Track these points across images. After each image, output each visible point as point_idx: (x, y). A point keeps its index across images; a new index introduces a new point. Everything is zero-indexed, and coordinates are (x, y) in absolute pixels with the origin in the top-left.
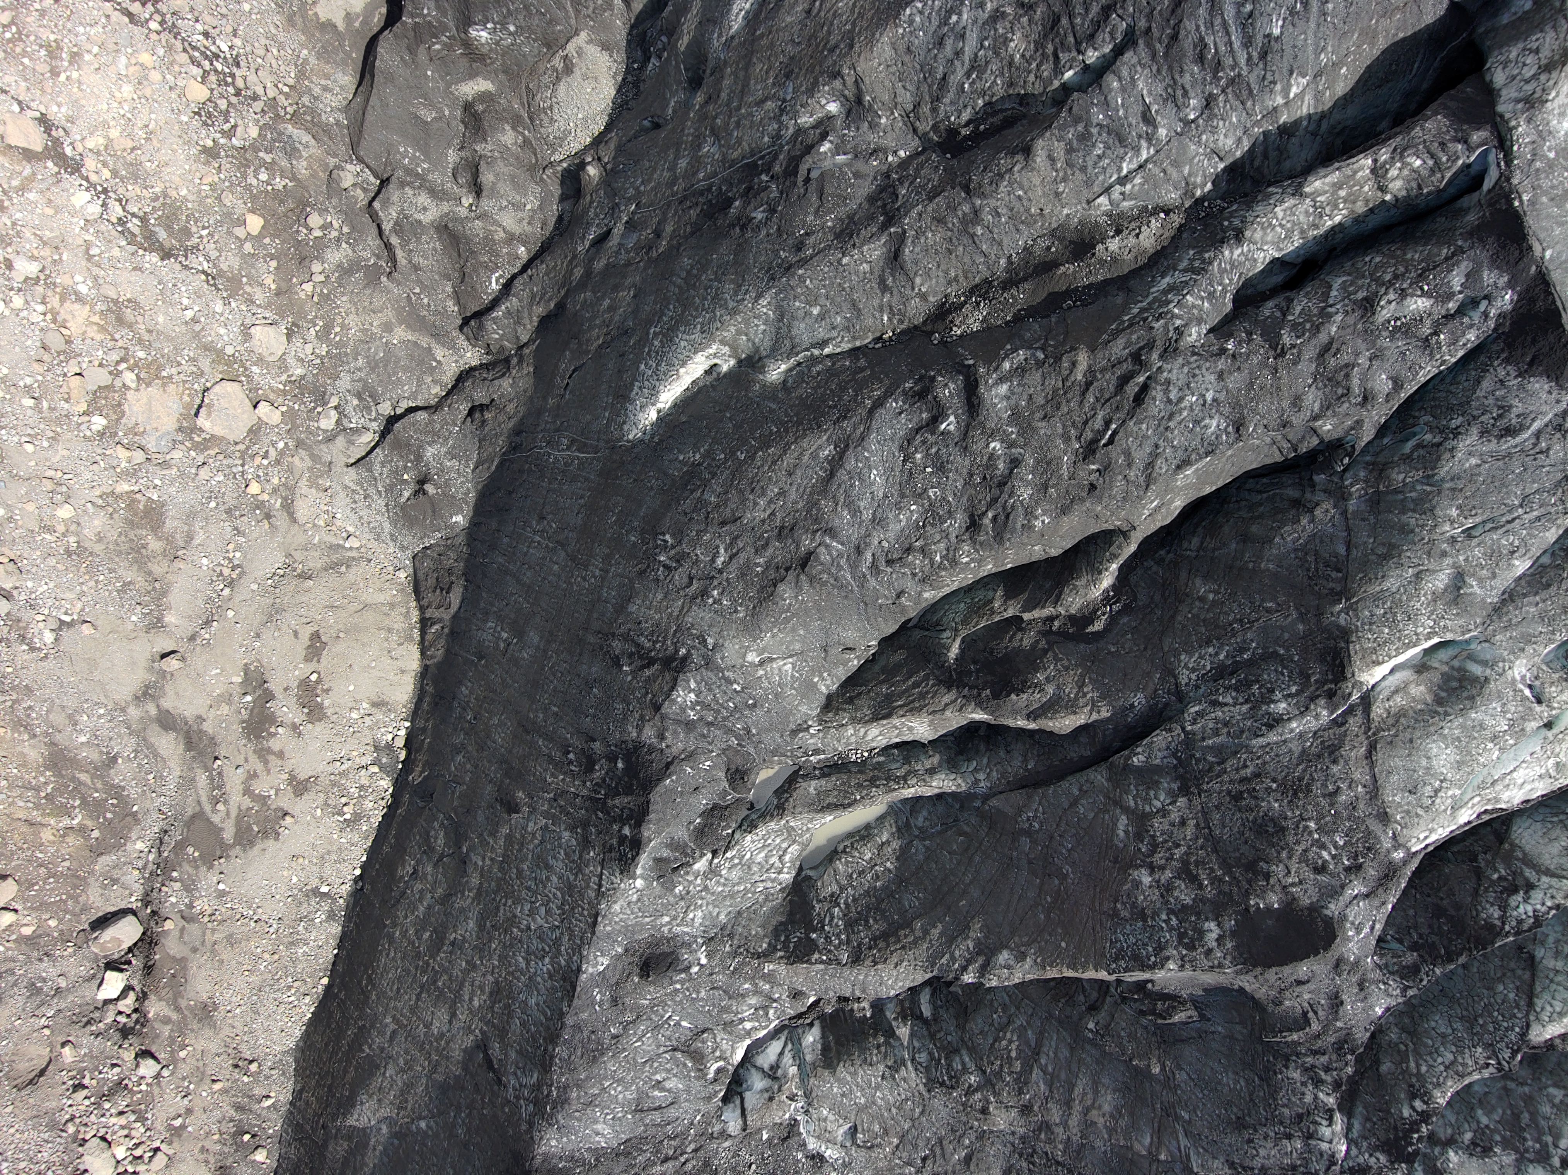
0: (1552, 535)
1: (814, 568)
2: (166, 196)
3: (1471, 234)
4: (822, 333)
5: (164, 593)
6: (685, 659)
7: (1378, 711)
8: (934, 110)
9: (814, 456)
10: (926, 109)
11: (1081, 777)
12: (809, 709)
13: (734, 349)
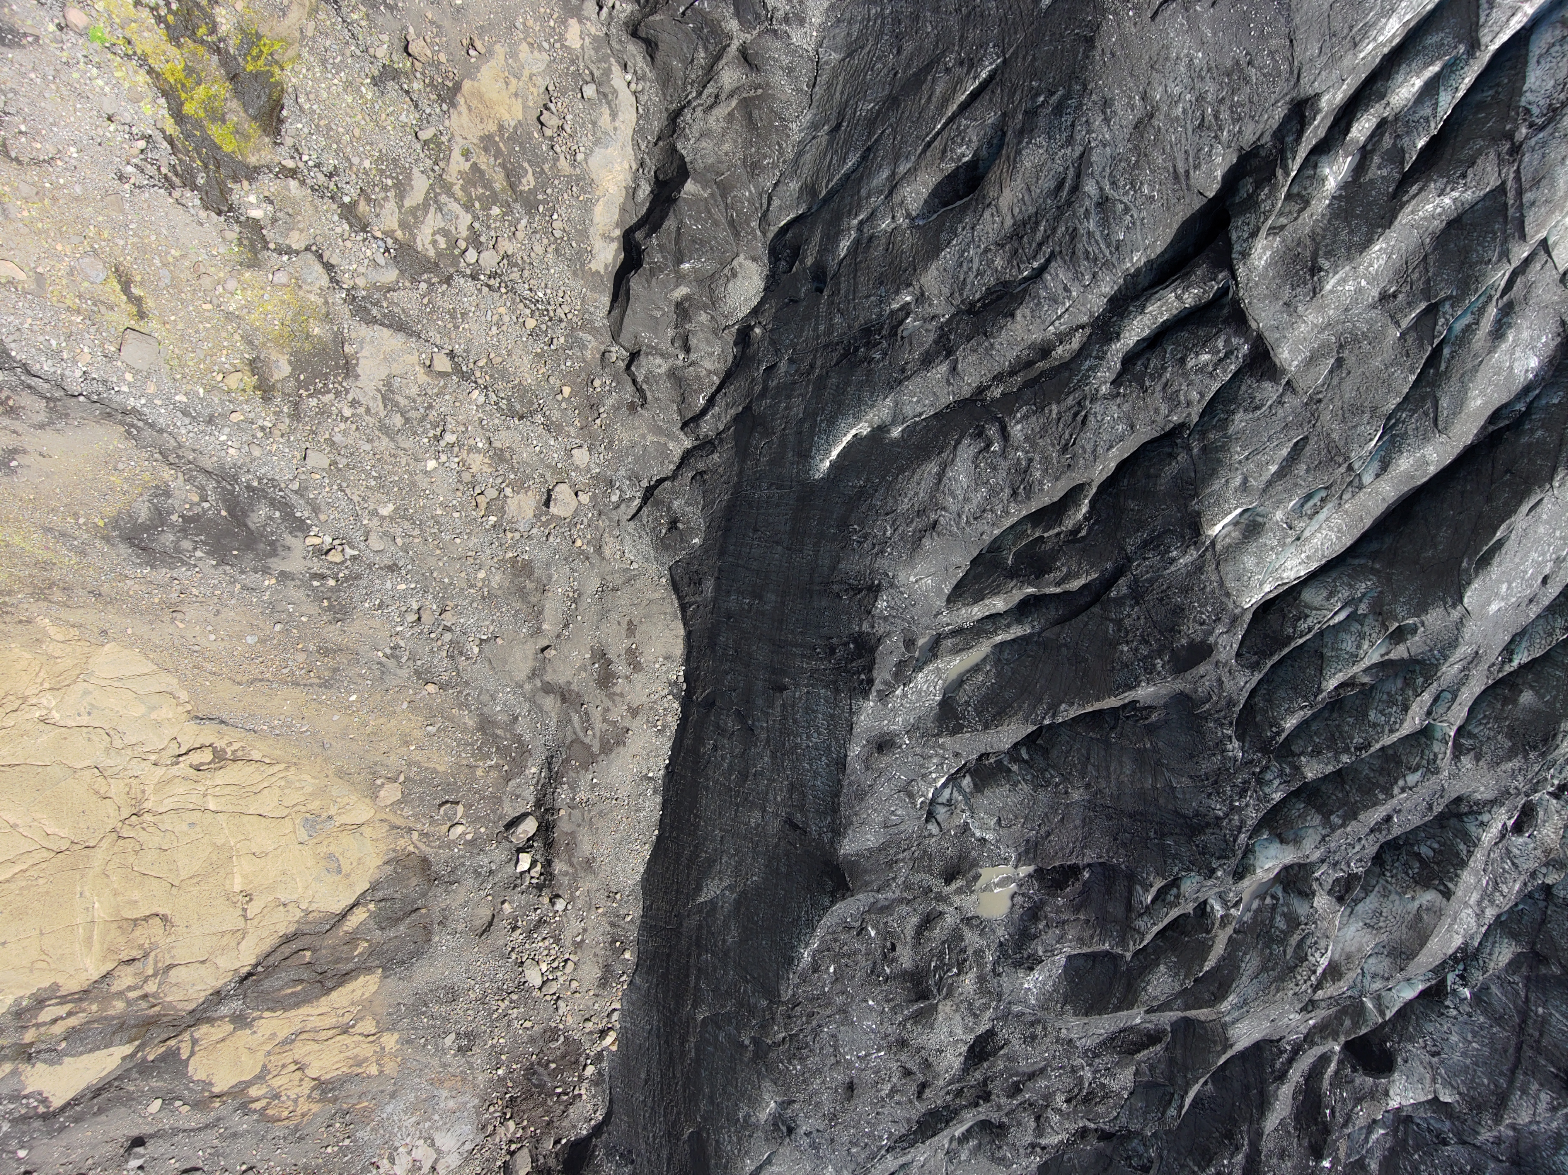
0: (1285, 452)
1: (939, 528)
2: (520, 384)
3: (1224, 322)
4: (919, 410)
5: (541, 612)
6: (879, 585)
7: (1218, 547)
8: (961, 295)
9: (929, 473)
10: (957, 295)
11: (1088, 612)
12: (941, 603)
13: (871, 423)
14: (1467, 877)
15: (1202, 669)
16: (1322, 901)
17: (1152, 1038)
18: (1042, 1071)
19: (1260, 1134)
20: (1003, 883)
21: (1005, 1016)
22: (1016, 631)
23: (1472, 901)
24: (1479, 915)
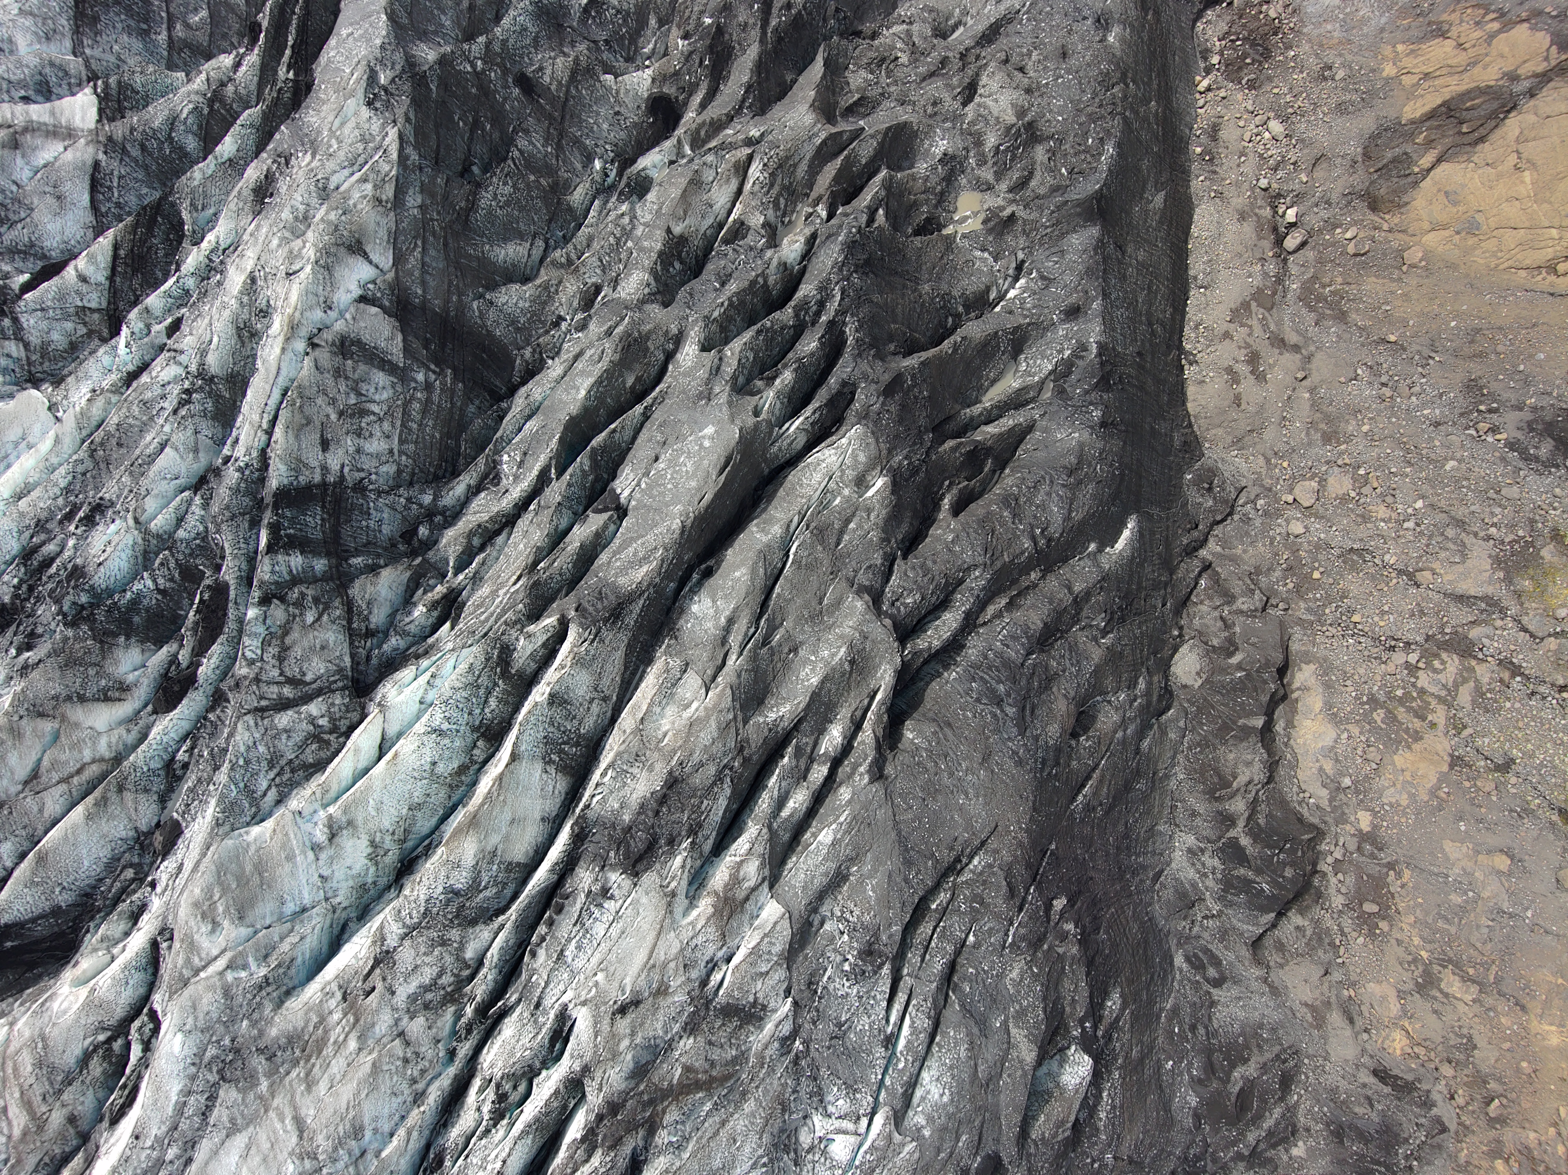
2: (1357, 573)
3: (904, 622)
4: (1082, 562)
5: (1312, 405)
6: (1101, 427)
7: (879, 468)
11: (939, 423)
12: (1041, 423)
14: (656, 243)
15: (887, 378)
16: (757, 220)
17: (850, 111)
18: (924, 79)
19: (761, 41)
20: (965, 219)
21: (956, 118)
22: (977, 409)
23: (641, 228)
24: (634, 217)
